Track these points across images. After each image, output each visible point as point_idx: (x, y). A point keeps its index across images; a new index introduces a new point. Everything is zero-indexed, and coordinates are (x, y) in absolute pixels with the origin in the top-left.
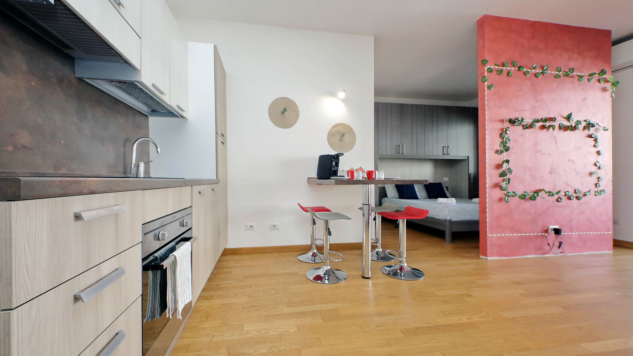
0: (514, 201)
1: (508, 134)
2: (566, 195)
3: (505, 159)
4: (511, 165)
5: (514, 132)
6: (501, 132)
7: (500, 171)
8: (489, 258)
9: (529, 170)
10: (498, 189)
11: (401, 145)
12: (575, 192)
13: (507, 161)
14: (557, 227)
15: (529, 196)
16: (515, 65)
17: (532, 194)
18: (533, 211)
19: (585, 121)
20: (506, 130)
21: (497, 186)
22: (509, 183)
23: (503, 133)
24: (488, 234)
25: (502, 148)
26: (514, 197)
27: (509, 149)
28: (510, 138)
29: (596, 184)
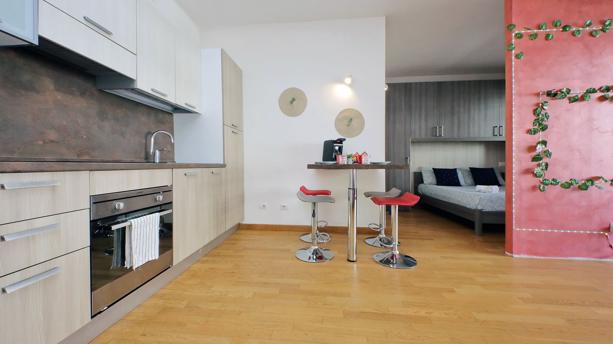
0: (554, 191)
1: (545, 110)
3: (541, 140)
4: (549, 147)
6: (535, 108)
7: (534, 154)
8: (515, 256)
9: (579, 152)
10: (530, 177)
11: (438, 127)
13: (544, 143)
15: (578, 185)
16: (558, 24)
17: (583, 182)
20: (543, 105)
21: (529, 171)
22: (546, 168)
23: (537, 109)
24: (514, 228)
25: (536, 127)
26: (554, 185)
27: (547, 128)
28: (548, 114)
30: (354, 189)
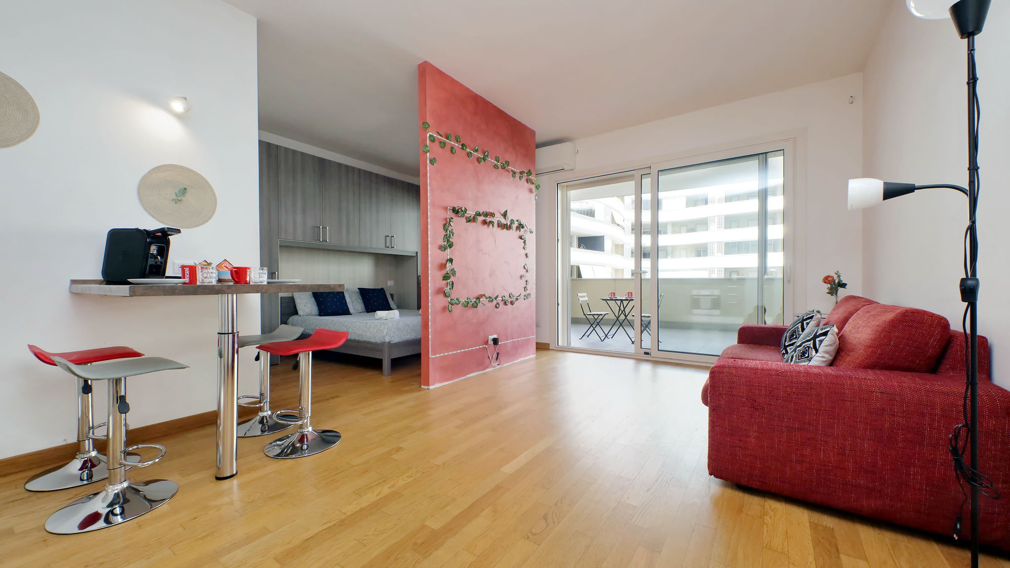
0: (457, 310)
1: (452, 226)
2: (503, 300)
3: (448, 257)
4: (455, 265)
5: (458, 224)
6: (445, 223)
7: (444, 272)
8: (431, 388)
10: (441, 296)
12: (510, 297)
13: (451, 261)
14: (495, 336)
15: (472, 303)
16: (459, 140)
17: (474, 300)
18: (475, 321)
19: (517, 221)
20: (450, 221)
21: (442, 292)
22: (453, 287)
23: (446, 225)
24: (430, 355)
25: (445, 243)
26: (457, 304)
27: (453, 245)
28: (454, 231)
29: (525, 288)
30: (233, 333)
